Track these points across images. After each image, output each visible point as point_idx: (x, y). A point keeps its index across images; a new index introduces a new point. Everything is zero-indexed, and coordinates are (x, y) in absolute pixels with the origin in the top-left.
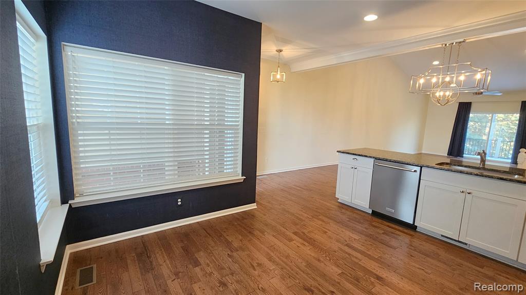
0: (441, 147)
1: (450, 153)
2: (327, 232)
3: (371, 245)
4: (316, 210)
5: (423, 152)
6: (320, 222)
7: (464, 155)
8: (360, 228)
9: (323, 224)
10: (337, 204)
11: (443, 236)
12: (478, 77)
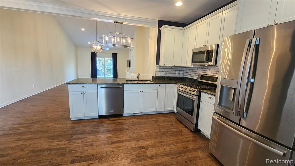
0: (87, 74)
1: (92, 76)
2: (92, 144)
3: (120, 134)
4: (64, 134)
5: (79, 77)
6: (79, 141)
7: (97, 77)
8: (104, 129)
9: (82, 140)
10: (72, 122)
11: (134, 113)
12: (129, 41)
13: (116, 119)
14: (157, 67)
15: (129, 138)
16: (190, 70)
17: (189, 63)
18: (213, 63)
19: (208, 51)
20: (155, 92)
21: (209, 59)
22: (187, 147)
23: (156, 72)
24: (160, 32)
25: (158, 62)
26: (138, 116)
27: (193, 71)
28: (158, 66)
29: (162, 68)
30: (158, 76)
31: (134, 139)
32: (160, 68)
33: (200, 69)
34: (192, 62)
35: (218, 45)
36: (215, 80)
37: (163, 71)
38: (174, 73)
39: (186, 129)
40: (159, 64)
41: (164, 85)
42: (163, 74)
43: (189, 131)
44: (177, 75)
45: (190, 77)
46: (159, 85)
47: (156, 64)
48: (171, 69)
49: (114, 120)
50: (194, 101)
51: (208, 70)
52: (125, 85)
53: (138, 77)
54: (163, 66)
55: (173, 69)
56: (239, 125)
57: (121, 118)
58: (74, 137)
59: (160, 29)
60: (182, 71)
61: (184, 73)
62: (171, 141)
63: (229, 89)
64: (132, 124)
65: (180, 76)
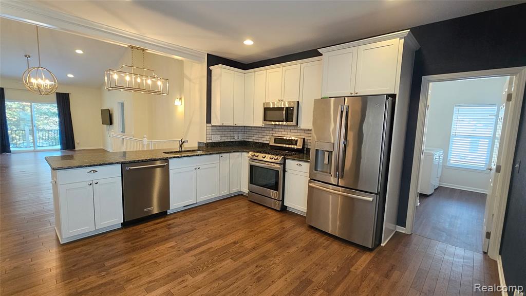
11: (184, 206)
12: (159, 83)
13: (159, 221)
14: (208, 128)
15: (207, 239)
16: (255, 131)
17: (259, 122)
18: (294, 123)
19: (287, 108)
20: (215, 167)
21: (288, 118)
22: (284, 228)
23: (208, 136)
24: (209, 73)
25: (209, 120)
26: (193, 209)
27: (260, 131)
28: (209, 125)
29: (215, 128)
30: (210, 141)
31: (215, 237)
32: (213, 128)
33: (271, 129)
34: (264, 120)
35: (298, 102)
36: (294, 143)
37: (217, 133)
38: (232, 135)
39: (269, 210)
40: (210, 123)
41: (228, 155)
42: (217, 138)
43: (274, 212)
44: (236, 139)
45: (255, 141)
46: (221, 155)
47: (207, 123)
48: (227, 130)
49: (158, 224)
50: (278, 171)
51: (282, 130)
52: (170, 161)
53: (181, 146)
54: (216, 126)
55: (230, 130)
56: (338, 186)
57: (166, 219)
58: (108, 264)
59: (211, 68)
60: (241, 133)
61: (245, 135)
62: (262, 227)
63: (323, 152)
64: (194, 221)
65: (240, 139)
